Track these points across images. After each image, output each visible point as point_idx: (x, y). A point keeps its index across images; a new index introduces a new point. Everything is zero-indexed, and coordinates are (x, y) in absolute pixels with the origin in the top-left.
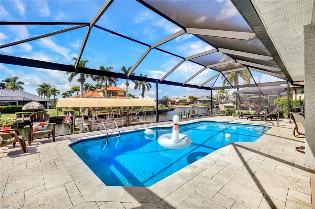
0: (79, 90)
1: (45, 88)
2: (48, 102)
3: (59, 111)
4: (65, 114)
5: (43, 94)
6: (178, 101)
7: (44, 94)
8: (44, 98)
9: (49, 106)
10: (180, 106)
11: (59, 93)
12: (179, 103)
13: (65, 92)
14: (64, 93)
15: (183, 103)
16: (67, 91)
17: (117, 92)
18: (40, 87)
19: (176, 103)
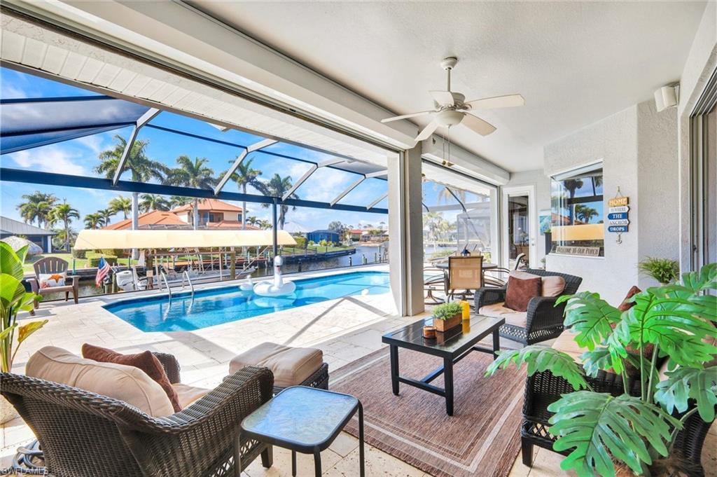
0: (130, 208)
1: (41, 203)
2: (49, 238)
3: (79, 258)
4: (92, 265)
5: (34, 217)
6: (367, 233)
7: (37, 217)
8: (38, 227)
9: (53, 247)
10: (370, 245)
11: (77, 215)
12: (369, 237)
13: (92, 214)
14: (90, 216)
15: (377, 238)
16: (100, 212)
17: (223, 214)
18: (27, 201)
19: (363, 236)
